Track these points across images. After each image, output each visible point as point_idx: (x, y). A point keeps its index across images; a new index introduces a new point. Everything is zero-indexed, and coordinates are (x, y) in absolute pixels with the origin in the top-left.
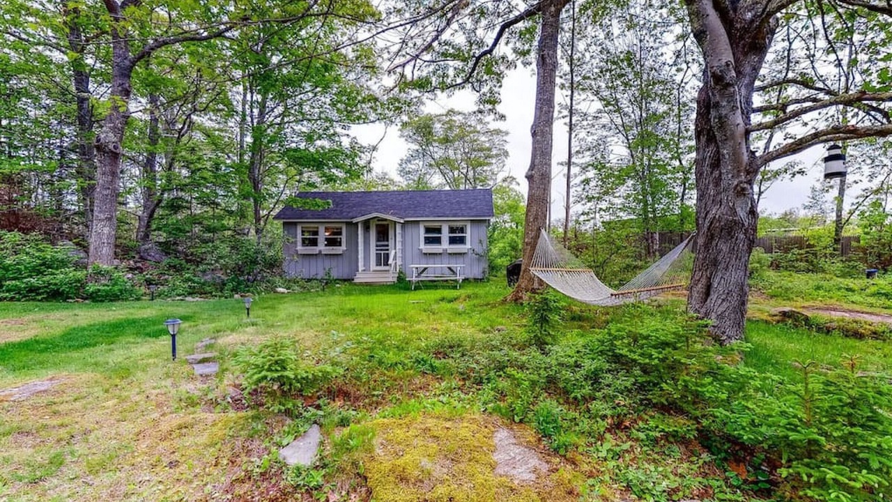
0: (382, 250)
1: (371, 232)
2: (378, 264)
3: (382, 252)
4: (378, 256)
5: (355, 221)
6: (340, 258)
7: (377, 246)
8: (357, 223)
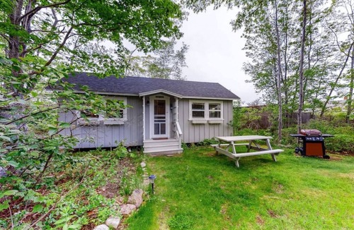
0: (159, 121)
1: (150, 107)
2: (157, 132)
3: (160, 123)
4: (157, 127)
5: (141, 95)
6: (121, 129)
7: (155, 118)
8: (142, 97)
